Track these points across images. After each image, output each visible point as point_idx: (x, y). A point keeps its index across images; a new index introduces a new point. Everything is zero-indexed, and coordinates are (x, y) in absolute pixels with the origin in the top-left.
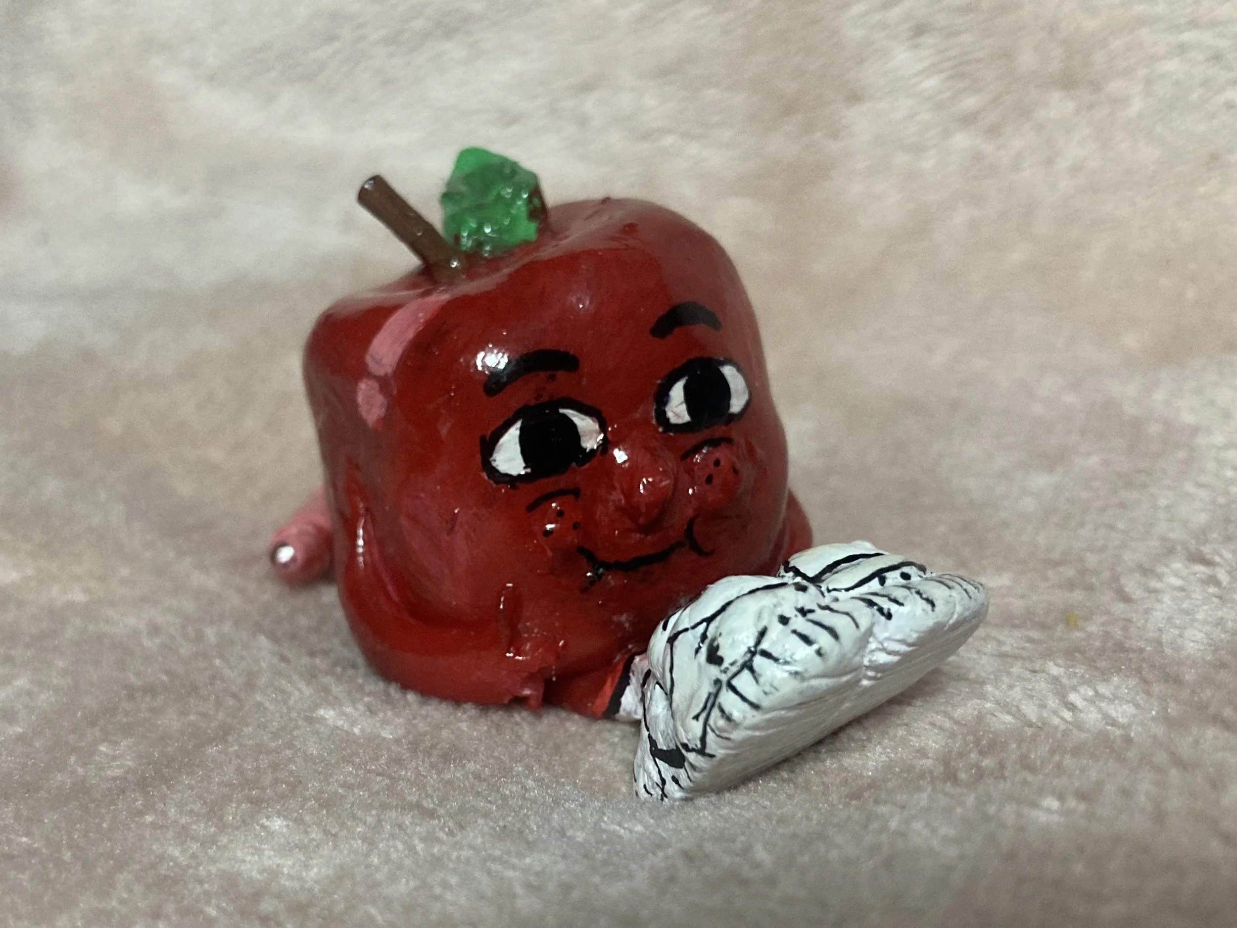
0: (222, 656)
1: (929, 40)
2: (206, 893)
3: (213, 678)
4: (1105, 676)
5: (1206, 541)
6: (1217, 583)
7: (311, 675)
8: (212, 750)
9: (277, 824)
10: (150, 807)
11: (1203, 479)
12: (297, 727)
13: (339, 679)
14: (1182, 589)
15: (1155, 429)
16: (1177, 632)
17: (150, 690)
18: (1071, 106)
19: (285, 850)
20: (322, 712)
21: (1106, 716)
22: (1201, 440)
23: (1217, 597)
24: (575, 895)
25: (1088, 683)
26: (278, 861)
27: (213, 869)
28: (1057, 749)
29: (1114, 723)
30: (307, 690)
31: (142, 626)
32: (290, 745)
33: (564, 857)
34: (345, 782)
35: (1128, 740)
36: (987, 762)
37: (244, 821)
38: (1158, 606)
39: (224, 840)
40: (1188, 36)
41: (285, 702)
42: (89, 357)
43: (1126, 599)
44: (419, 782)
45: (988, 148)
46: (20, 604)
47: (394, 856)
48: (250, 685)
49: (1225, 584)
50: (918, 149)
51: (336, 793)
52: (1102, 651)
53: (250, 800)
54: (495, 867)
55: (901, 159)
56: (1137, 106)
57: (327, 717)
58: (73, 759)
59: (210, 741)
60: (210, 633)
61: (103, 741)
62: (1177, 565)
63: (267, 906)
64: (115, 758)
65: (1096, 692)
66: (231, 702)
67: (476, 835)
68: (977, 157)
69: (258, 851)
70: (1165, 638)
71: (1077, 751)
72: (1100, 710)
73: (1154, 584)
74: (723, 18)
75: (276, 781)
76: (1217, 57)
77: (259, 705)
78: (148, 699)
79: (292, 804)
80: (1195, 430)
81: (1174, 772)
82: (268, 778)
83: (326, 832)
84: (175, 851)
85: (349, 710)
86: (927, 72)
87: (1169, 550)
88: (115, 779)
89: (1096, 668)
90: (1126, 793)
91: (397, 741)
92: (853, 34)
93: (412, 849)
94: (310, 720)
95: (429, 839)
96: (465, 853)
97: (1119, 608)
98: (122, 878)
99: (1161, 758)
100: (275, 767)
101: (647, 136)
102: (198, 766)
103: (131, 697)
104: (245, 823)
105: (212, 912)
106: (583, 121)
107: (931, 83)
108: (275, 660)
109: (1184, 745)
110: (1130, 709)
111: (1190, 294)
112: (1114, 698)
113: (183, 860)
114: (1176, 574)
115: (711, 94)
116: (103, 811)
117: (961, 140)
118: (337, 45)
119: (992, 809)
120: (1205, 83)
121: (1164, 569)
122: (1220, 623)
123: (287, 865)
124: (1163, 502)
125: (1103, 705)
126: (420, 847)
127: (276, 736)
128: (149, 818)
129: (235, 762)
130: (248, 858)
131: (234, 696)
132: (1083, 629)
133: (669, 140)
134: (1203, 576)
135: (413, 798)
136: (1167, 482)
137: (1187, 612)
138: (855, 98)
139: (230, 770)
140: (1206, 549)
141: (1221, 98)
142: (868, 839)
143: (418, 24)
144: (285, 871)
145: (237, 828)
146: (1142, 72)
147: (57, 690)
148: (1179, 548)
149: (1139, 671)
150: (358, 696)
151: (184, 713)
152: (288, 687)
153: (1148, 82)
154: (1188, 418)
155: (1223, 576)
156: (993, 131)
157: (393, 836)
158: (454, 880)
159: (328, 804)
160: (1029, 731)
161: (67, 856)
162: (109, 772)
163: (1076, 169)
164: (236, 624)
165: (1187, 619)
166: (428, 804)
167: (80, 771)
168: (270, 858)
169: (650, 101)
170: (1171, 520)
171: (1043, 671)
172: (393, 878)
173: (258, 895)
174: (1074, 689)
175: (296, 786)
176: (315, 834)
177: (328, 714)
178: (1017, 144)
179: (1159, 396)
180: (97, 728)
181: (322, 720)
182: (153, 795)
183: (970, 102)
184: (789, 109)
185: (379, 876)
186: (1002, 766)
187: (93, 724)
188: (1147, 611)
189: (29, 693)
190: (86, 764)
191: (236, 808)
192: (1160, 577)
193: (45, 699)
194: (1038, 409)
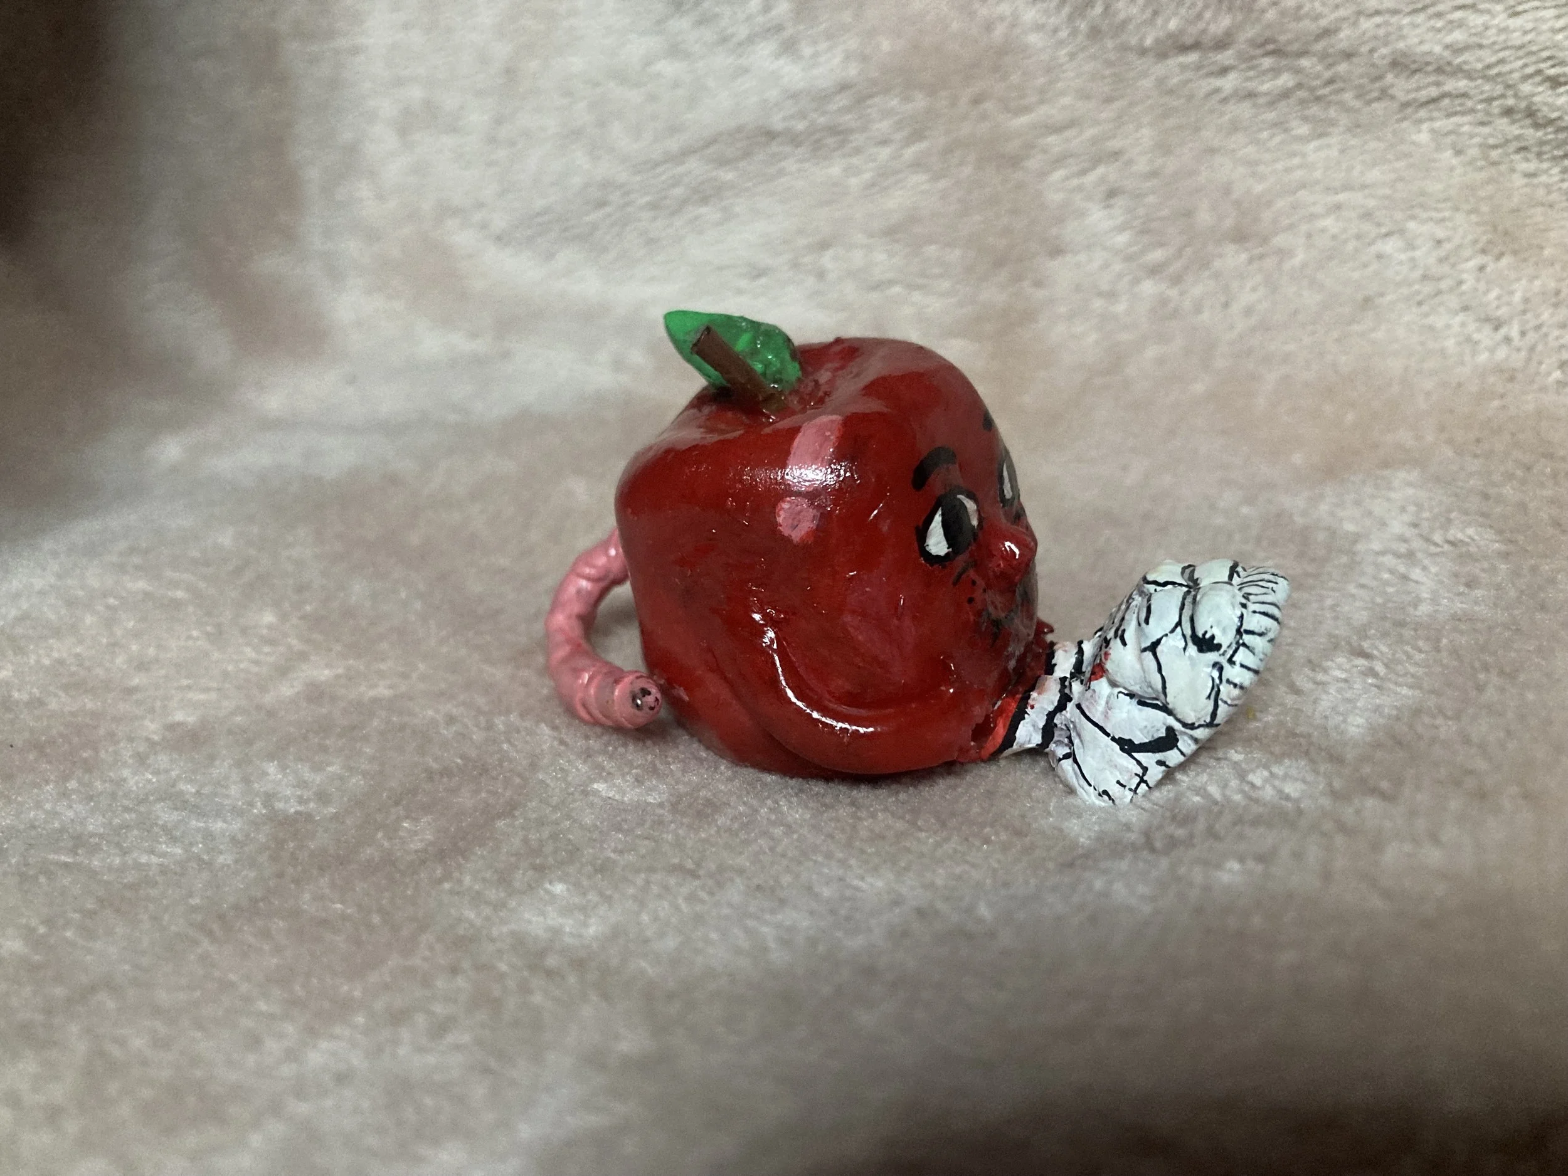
0: (509, 741)
1: (1120, 202)
2: (499, 951)
3: (501, 761)
4: (1279, 759)
5: (1366, 637)
6: (1375, 675)
7: (588, 755)
8: (500, 824)
9: (559, 888)
10: (447, 877)
11: (1363, 581)
12: (574, 801)
13: (611, 757)
14: (1346, 681)
15: (1321, 536)
16: (1341, 718)
17: (446, 772)
18: (1244, 257)
19: (567, 910)
20: (595, 786)
21: (1280, 792)
22: (1360, 547)
23: (1376, 686)
24: (821, 948)
25: (1266, 767)
26: (560, 920)
27: (505, 929)
28: (1239, 821)
29: (1288, 798)
30: (583, 768)
31: (439, 718)
32: (568, 817)
33: (812, 913)
34: (616, 847)
35: (1300, 812)
36: (1180, 833)
37: (530, 886)
38: (1324, 697)
39: (513, 903)
40: (1342, 197)
41: (565, 779)
42: (393, 480)
43: (1295, 690)
44: (679, 844)
45: (1173, 293)
46: (333, 699)
47: (662, 914)
48: (534, 766)
49: (1382, 674)
50: (1111, 295)
51: (609, 858)
52: (1276, 737)
53: (536, 868)
54: (751, 923)
55: (1098, 304)
56: (1300, 257)
57: (601, 790)
58: (380, 835)
59: (500, 816)
60: (499, 722)
61: (407, 817)
62: (1341, 660)
63: (552, 961)
64: (416, 833)
65: (1271, 773)
66: (517, 780)
67: (735, 892)
68: (1164, 302)
69: (543, 914)
70: (1331, 723)
71: (1256, 822)
72: (1274, 787)
73: (1320, 677)
74: (942, 184)
75: (556, 851)
76: (1367, 215)
77: (542, 781)
78: (445, 780)
79: (571, 869)
80: (1356, 538)
81: (1339, 840)
82: (549, 848)
83: (601, 894)
84: (471, 915)
85: (619, 781)
86: (1121, 229)
87: (1334, 645)
88: (416, 851)
89: (1272, 753)
90: (1298, 856)
91: (661, 805)
92: (1055, 197)
93: (677, 908)
94: (585, 793)
95: (692, 898)
96: (726, 911)
97: (1290, 700)
98: (427, 938)
99: (1328, 826)
100: (554, 837)
101: (878, 286)
102: (489, 838)
103: (430, 779)
104: (531, 888)
105: (503, 967)
106: (821, 275)
107: (1122, 239)
108: (556, 743)
109: (1348, 813)
110: (1300, 786)
111: (1350, 417)
112: (1286, 777)
113: (478, 922)
114: (1340, 667)
115: (931, 250)
116: (407, 880)
117: (1149, 288)
118: (608, 209)
119: (1182, 870)
120: (1358, 237)
121: (1329, 663)
122: (1377, 709)
123: (568, 925)
124: (1329, 602)
125: (1277, 783)
126: (684, 907)
127: (556, 808)
128: (447, 886)
129: (521, 833)
130: (534, 919)
131: (520, 775)
132: (1260, 720)
133: (897, 289)
134: (1363, 668)
135: (676, 861)
136: (1331, 584)
137: (1349, 701)
138: (1057, 251)
139: (516, 842)
140: (1366, 645)
141: (1374, 249)
142: (1076, 899)
143: (678, 191)
144: (568, 929)
145: (524, 893)
146: (1304, 228)
147: (364, 774)
148: (1343, 643)
149: (1307, 753)
150: (626, 770)
151: (477, 792)
152: (566, 766)
153: (1309, 236)
154: (1349, 527)
155: (1380, 668)
156: (1177, 280)
157: (659, 896)
158: (714, 936)
159: (603, 868)
160: (1216, 809)
161: (376, 919)
162: (412, 846)
163: (1248, 311)
164: (522, 716)
165: (1349, 706)
166: (689, 864)
167: (386, 844)
168: (554, 918)
169: (880, 257)
170: (1336, 618)
171: (1226, 759)
172: (662, 935)
173: (542, 954)
174: (1253, 771)
175: (574, 852)
176: (593, 897)
177: (599, 786)
178: (1197, 291)
179: (1324, 508)
180: (401, 808)
181: (596, 793)
182: (450, 865)
183: (1157, 255)
184: (999, 263)
185: (649, 933)
186: (1191, 836)
187: (397, 803)
188: (1315, 702)
189: (341, 778)
190: (391, 838)
191: (523, 874)
192: (1325, 671)
193: (356, 782)
194: (1219, 521)
